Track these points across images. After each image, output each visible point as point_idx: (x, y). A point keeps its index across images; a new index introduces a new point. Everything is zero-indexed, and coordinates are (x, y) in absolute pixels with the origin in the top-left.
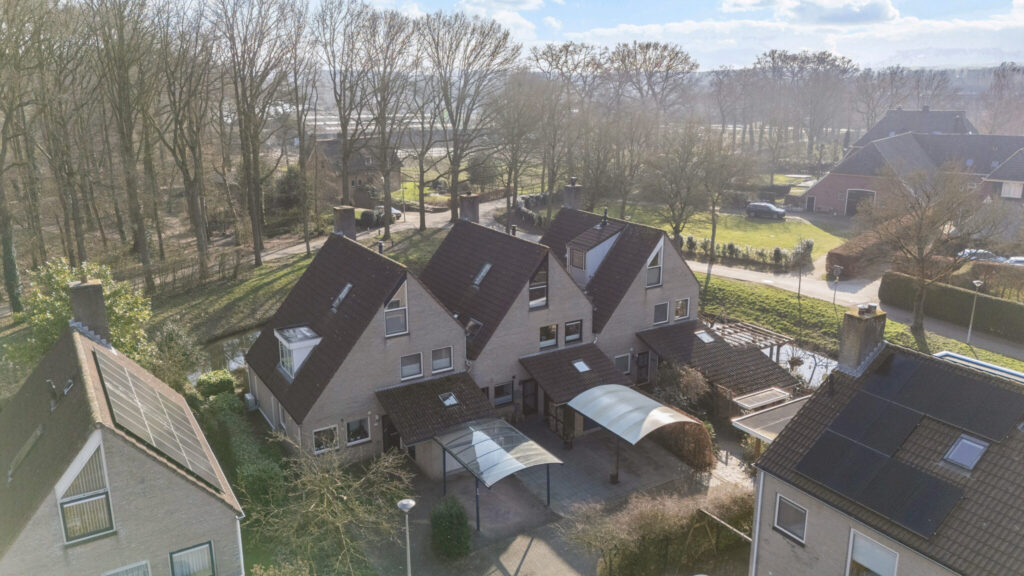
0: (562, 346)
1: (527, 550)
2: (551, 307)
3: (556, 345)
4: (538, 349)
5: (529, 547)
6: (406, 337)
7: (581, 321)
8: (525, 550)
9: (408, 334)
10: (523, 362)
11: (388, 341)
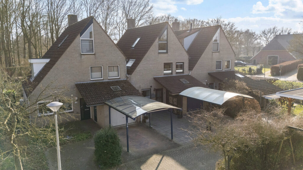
0: (174, 75)
1: (160, 163)
2: (169, 53)
3: (172, 73)
4: (163, 74)
5: (161, 161)
6: (93, 55)
7: (183, 63)
8: (158, 162)
9: (94, 54)
10: (156, 79)
11: (83, 56)
